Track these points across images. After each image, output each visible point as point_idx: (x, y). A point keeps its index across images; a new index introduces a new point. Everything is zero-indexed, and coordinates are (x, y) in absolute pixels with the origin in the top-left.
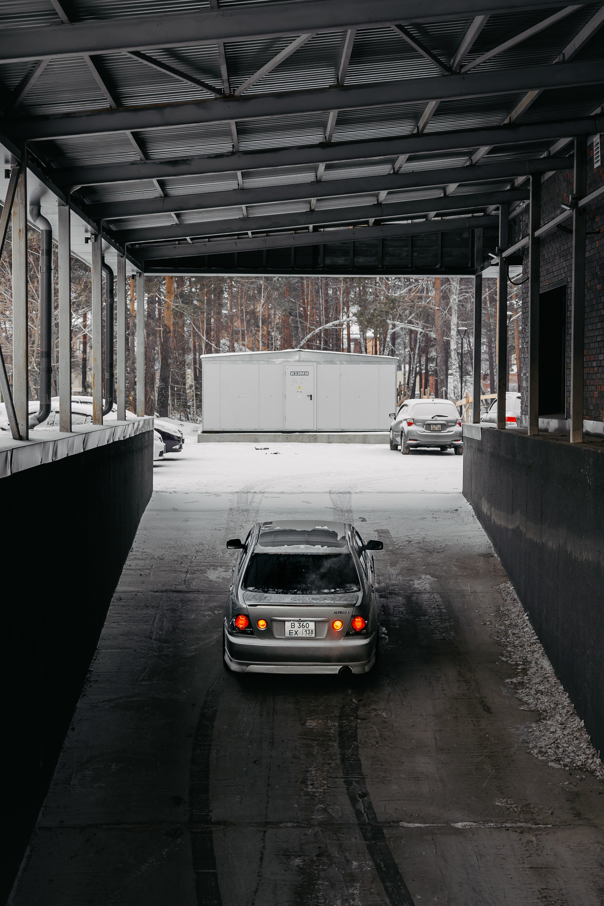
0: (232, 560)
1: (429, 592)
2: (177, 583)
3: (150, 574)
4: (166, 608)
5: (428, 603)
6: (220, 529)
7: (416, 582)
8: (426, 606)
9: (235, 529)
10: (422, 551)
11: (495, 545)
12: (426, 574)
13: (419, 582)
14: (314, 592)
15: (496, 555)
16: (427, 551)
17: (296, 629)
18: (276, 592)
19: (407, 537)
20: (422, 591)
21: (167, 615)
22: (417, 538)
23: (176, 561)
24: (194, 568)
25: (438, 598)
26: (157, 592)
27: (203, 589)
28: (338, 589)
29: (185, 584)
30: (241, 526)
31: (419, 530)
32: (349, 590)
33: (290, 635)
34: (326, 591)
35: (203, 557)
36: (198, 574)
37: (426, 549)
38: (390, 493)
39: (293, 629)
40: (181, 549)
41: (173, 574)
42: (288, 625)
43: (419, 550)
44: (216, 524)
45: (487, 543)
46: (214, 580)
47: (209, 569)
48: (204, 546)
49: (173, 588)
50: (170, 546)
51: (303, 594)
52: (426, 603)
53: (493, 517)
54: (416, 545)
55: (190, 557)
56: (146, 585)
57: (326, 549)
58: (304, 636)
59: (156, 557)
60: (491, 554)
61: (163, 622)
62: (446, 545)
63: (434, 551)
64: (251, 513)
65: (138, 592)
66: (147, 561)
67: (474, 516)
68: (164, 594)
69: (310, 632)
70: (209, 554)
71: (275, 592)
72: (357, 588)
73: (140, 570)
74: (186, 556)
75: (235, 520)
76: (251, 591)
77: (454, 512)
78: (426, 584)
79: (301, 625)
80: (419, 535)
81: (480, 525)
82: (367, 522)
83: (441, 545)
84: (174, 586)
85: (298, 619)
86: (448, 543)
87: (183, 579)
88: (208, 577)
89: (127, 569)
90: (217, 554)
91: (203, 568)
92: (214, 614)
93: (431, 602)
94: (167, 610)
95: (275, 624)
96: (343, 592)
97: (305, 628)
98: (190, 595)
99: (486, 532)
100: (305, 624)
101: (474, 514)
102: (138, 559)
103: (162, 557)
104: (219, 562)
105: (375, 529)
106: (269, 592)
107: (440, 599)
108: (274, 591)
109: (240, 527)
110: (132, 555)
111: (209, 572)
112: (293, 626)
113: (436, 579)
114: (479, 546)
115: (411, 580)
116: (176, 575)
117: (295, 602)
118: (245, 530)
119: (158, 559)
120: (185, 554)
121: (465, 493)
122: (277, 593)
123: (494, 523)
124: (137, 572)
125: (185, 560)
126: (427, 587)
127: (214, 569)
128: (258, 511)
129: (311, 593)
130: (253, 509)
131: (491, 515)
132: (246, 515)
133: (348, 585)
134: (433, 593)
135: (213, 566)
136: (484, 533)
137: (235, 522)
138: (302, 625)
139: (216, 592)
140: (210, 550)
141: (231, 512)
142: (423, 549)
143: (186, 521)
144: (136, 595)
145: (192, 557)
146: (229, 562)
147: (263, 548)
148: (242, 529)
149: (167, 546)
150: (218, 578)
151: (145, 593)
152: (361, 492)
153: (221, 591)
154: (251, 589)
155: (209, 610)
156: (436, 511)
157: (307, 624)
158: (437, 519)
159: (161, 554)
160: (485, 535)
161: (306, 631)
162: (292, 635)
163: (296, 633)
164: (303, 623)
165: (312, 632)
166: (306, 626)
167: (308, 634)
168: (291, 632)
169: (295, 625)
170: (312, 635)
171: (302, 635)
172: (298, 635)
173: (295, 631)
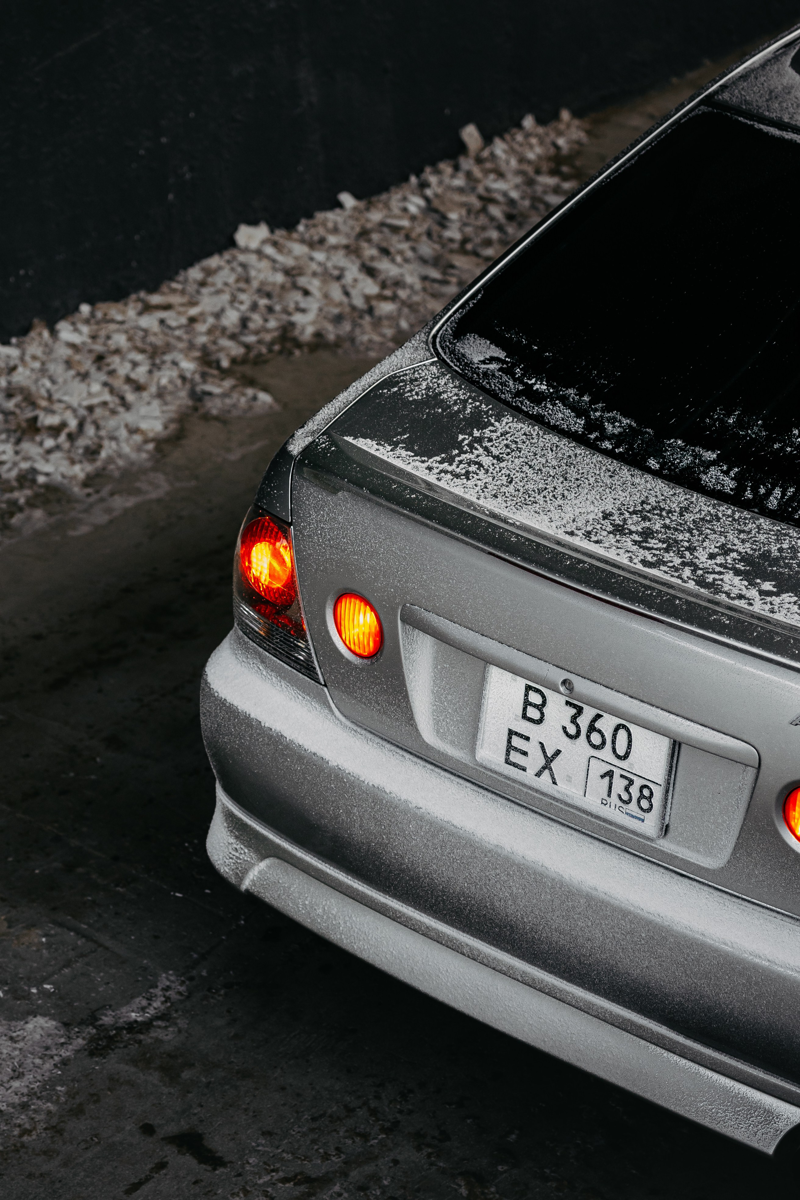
17: (551, 735)
18: (591, 426)
33: (507, 762)
39: (534, 733)
42: (505, 690)
51: (734, 498)
58: (594, 803)
69: (635, 791)
71: (578, 427)
79: (584, 721)
97: (606, 753)
100: (607, 722)
108: (579, 412)
112: (532, 710)
122: (581, 439)
129: (786, 513)
138: (592, 728)
157: (622, 734)
161: (609, 774)
162: (524, 769)
163: (549, 761)
164: (598, 716)
165: (642, 796)
166: (614, 742)
167: (620, 797)
168: (516, 742)
169: (545, 710)
170: (642, 817)
171: (581, 795)
172: (555, 782)
173: (542, 747)
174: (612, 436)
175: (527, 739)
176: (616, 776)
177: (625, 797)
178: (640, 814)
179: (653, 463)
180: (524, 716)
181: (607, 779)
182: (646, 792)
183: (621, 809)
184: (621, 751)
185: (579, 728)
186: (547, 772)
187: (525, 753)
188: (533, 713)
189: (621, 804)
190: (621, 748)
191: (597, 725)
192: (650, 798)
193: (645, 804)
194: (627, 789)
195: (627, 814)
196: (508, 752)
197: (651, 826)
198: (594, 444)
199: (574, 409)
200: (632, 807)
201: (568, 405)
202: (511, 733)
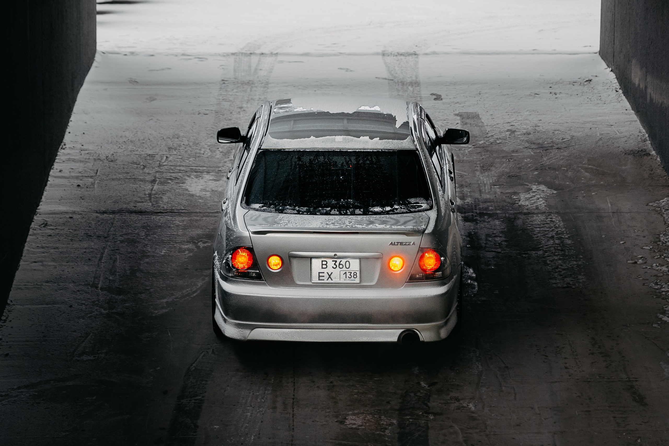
0: (225, 162)
1: (544, 213)
2: (139, 200)
3: (93, 184)
4: (120, 238)
5: (542, 229)
6: (207, 112)
7: (523, 196)
8: (539, 235)
9: (231, 113)
10: (533, 146)
11: (652, 136)
12: (540, 183)
13: (528, 196)
14: (357, 211)
15: (653, 152)
16: (540, 146)
17: (330, 269)
18: (298, 211)
19: (509, 124)
20: (533, 211)
21: (121, 249)
22: (525, 127)
23: (135, 163)
24: (164, 175)
25: (559, 221)
26: (104, 212)
27: (179, 208)
28: (396, 207)
29: (150, 199)
30: (241, 108)
31: (528, 113)
32: (414, 207)
33: (319, 280)
34: (377, 209)
35: (180, 157)
36: (172, 185)
37: (539, 144)
38: (480, 54)
39: (325, 271)
40: (144, 145)
41: (131, 185)
42: (316, 264)
43: (527, 145)
44: (200, 105)
45: (639, 134)
46: (198, 195)
47: (189, 176)
48: (180, 139)
49: (131, 206)
50: (125, 140)
51: (341, 214)
52: (538, 229)
53: (649, 90)
54: (523, 138)
55: (158, 157)
56: (87, 202)
57: (377, 143)
58: (342, 281)
59: (103, 157)
60: (645, 150)
61: (115, 261)
62: (572, 137)
63: (552, 147)
64: (256, 87)
65: (74, 213)
66: (88, 164)
67: (618, 90)
68: (117, 216)
69: (352, 275)
70: (189, 152)
71: (296, 212)
72: (428, 204)
73: (77, 178)
74: (152, 156)
75: (231, 99)
76: (257, 210)
77: (586, 83)
78: (538, 199)
79: (337, 264)
80: (528, 122)
81: (627, 104)
82: (444, 101)
83: (563, 136)
84: (132, 204)
85: (333, 254)
86: (575, 134)
87: (147, 193)
88: (187, 190)
89: (56, 177)
90: (202, 152)
91: (180, 174)
92: (198, 247)
93: (547, 228)
94: (122, 242)
95: (295, 263)
96: (405, 210)
97: (344, 269)
98: (158, 218)
99: (637, 116)
100: (343, 261)
101: (618, 87)
102: (74, 161)
103: (112, 158)
104: (206, 165)
105: (457, 112)
106: (285, 211)
107: (562, 224)
108: (294, 210)
109: (239, 110)
110: (65, 155)
111: (189, 181)
112: (324, 265)
113: (555, 192)
114: (626, 138)
115: (515, 193)
116: (135, 186)
117: (328, 226)
118: (247, 115)
119: (105, 161)
120: (150, 152)
121: (603, 54)
122: (299, 214)
123: (651, 100)
124: (72, 181)
125: (151, 162)
126: (541, 203)
127: (197, 177)
128: (268, 83)
129: (353, 214)
130: (260, 81)
131: (646, 87)
132: (249, 90)
133: (413, 200)
134: (550, 214)
135: (196, 172)
136: (634, 117)
137: (231, 101)
138: (340, 264)
139: (200, 213)
140: (190, 147)
141: (224, 85)
142: (534, 143)
143: (152, 99)
144: (71, 218)
145: (162, 157)
146: (221, 165)
147: (275, 140)
148: (241, 113)
149: (121, 140)
150: (204, 190)
151: (86, 214)
152: (434, 53)
153: (209, 211)
154: (257, 206)
155: (190, 242)
156: (557, 83)
157: (347, 263)
158: (557, 96)
159: (112, 153)
160: (636, 121)
161: (346, 273)
162: (324, 280)
163: (330, 276)
164: (341, 261)
165: (354, 275)
166: (345, 265)
167: (349, 277)
168: (321, 274)
169: (327, 265)
170: (355, 279)
171: (339, 280)
172: (332, 280)
173: (328, 273)
174: (305, 212)
175: (324, 273)
176: (347, 273)
177: (350, 277)
179: (317, 213)
180: (322, 268)
181: (345, 274)
182: (355, 274)
183: (349, 280)
184: (348, 267)
186: (330, 278)
187: (323, 276)
188: (325, 266)
190: (348, 266)
191: (341, 263)
192: (356, 275)
193: (355, 276)
194: (350, 275)
195: (351, 280)
196: (319, 278)
197: (357, 280)
198: (302, 214)
199: (292, 209)
200: (352, 278)
201: (289, 209)
202: (319, 273)
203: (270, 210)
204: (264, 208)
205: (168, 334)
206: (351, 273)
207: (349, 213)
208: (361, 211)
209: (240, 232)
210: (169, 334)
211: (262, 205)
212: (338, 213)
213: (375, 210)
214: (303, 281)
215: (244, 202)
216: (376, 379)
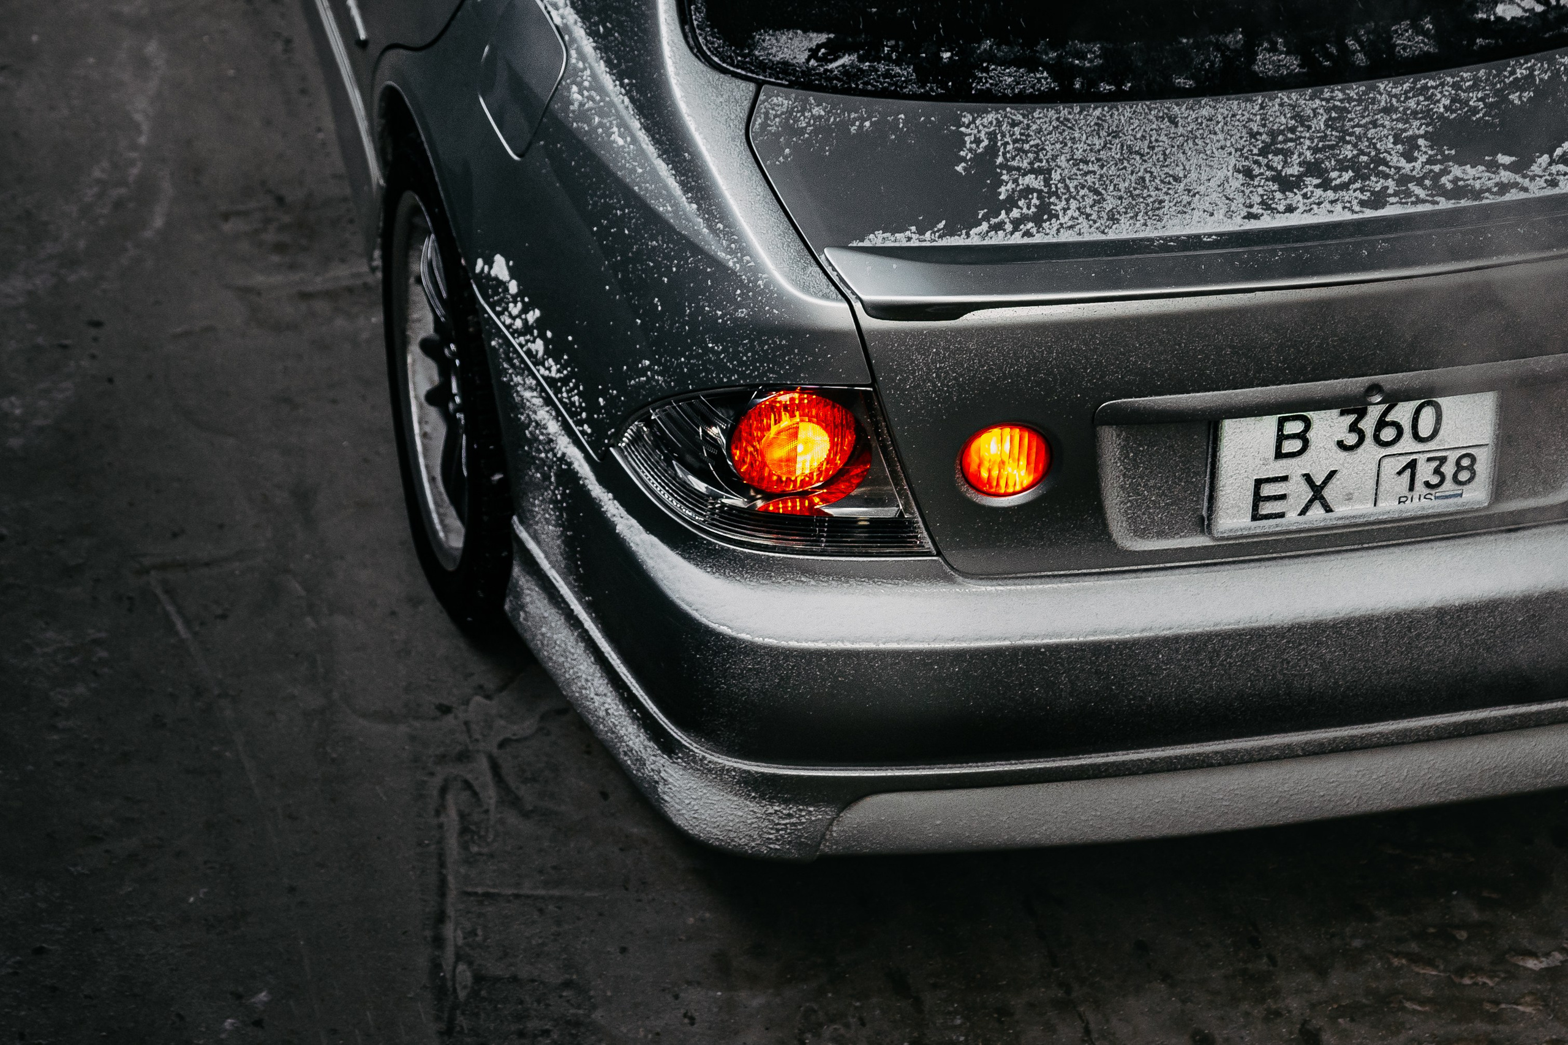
14: (1407, 41)
17: (1321, 459)
18: (1060, 74)
39: (1295, 468)
51: (1317, 76)
58: (1388, 507)
69: (1449, 469)
76: (807, 80)
79: (1369, 423)
85: (1355, 384)
97: (1407, 444)
100: (1404, 408)
122: (1068, 96)
129: (1384, 64)
138: (1381, 424)
154: (795, 46)
157: (1427, 412)
161: (1412, 465)
162: (1281, 515)
163: (1317, 492)
164: (1390, 407)
165: (1459, 467)
166: (1414, 427)
167: (1426, 484)
168: (1267, 490)
169: (1310, 435)
170: (1460, 492)
171: (1371, 505)
172: (1328, 509)
173: (1308, 478)
174: (1100, 74)
175: (1285, 479)
176: (1419, 463)
177: (1435, 480)
178: (1457, 489)
180: (1279, 455)
181: (1408, 472)
182: (1466, 462)
183: (1428, 496)
184: (1425, 430)
185: (1363, 432)
186: (1317, 504)
187: (1282, 497)
188: (1294, 445)
189: (1428, 491)
192: (1469, 467)
193: (1464, 476)
194: (1437, 471)
195: (1436, 498)
196: (1255, 507)
197: (1477, 495)
198: (1089, 97)
199: (1017, 63)
200: (1444, 487)
201: (1006, 63)
202: (1259, 483)
203: (887, 74)
204: (845, 60)
205: (171, 629)
206: (1443, 460)
207: (1361, 59)
208: (1426, 33)
209: (783, 301)
210: (180, 626)
211: (822, 38)
212: (1293, 63)
213: (1500, 9)
214: (1161, 534)
215: (696, 19)
216: (1531, 964)
